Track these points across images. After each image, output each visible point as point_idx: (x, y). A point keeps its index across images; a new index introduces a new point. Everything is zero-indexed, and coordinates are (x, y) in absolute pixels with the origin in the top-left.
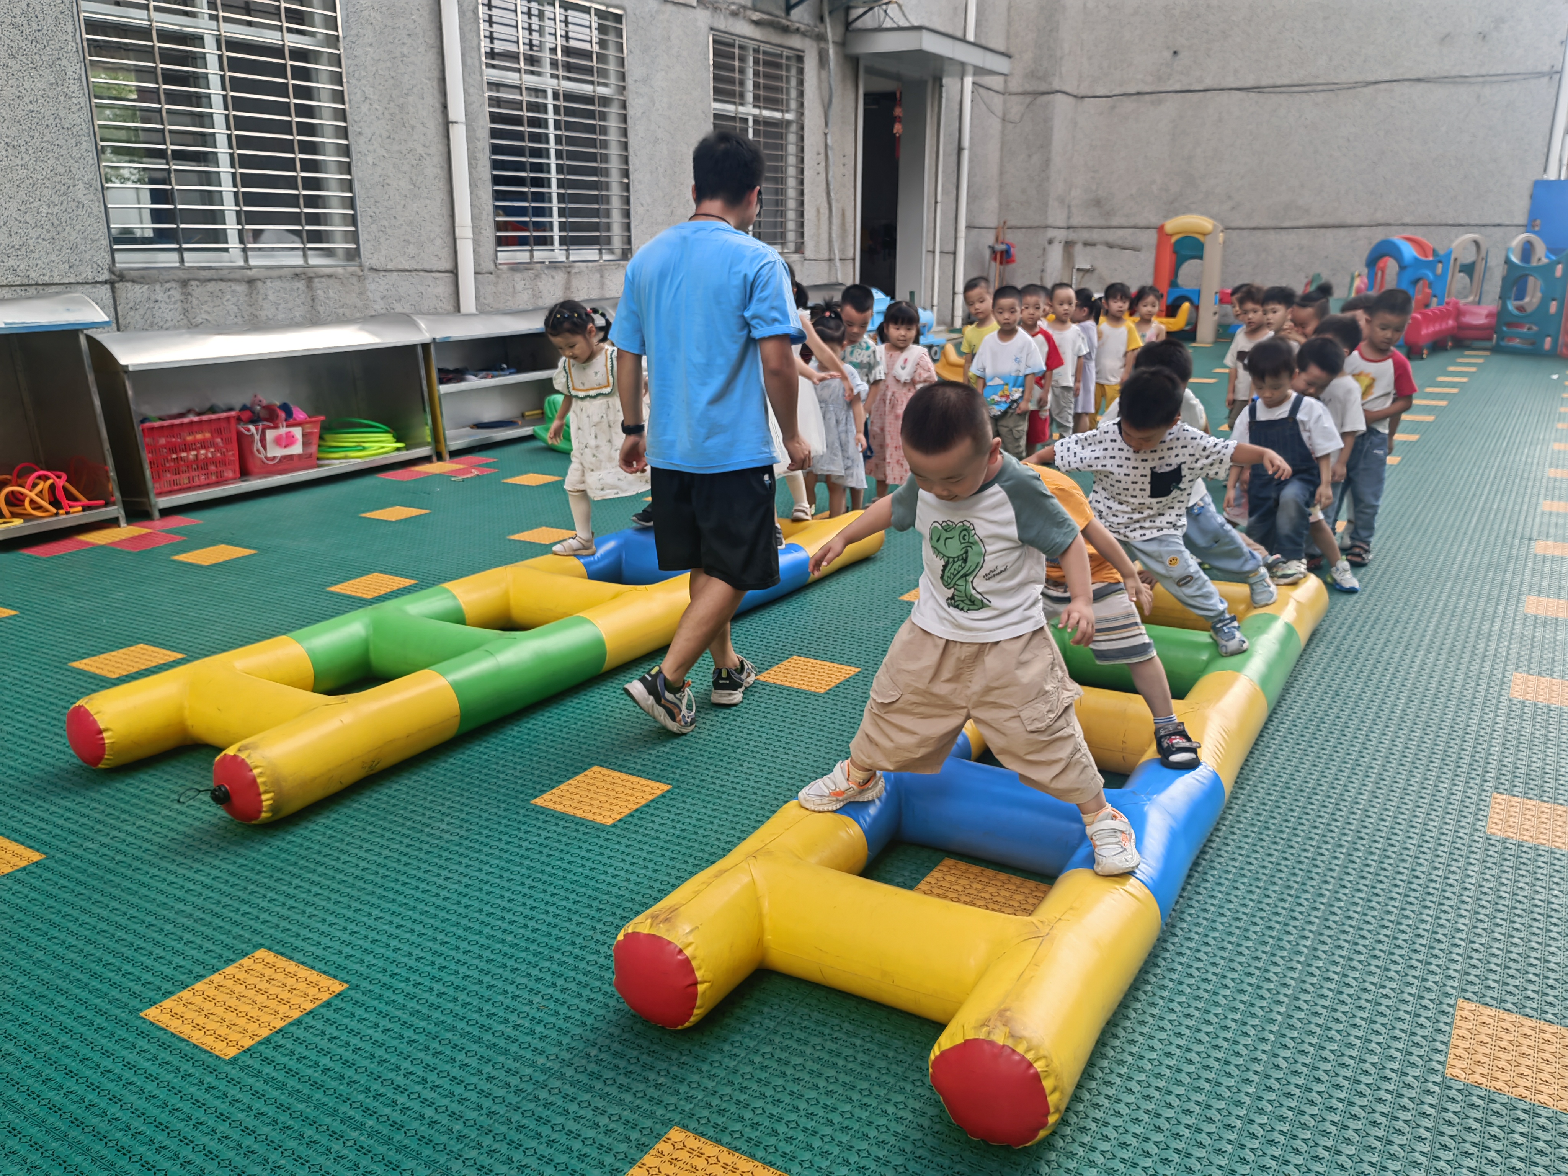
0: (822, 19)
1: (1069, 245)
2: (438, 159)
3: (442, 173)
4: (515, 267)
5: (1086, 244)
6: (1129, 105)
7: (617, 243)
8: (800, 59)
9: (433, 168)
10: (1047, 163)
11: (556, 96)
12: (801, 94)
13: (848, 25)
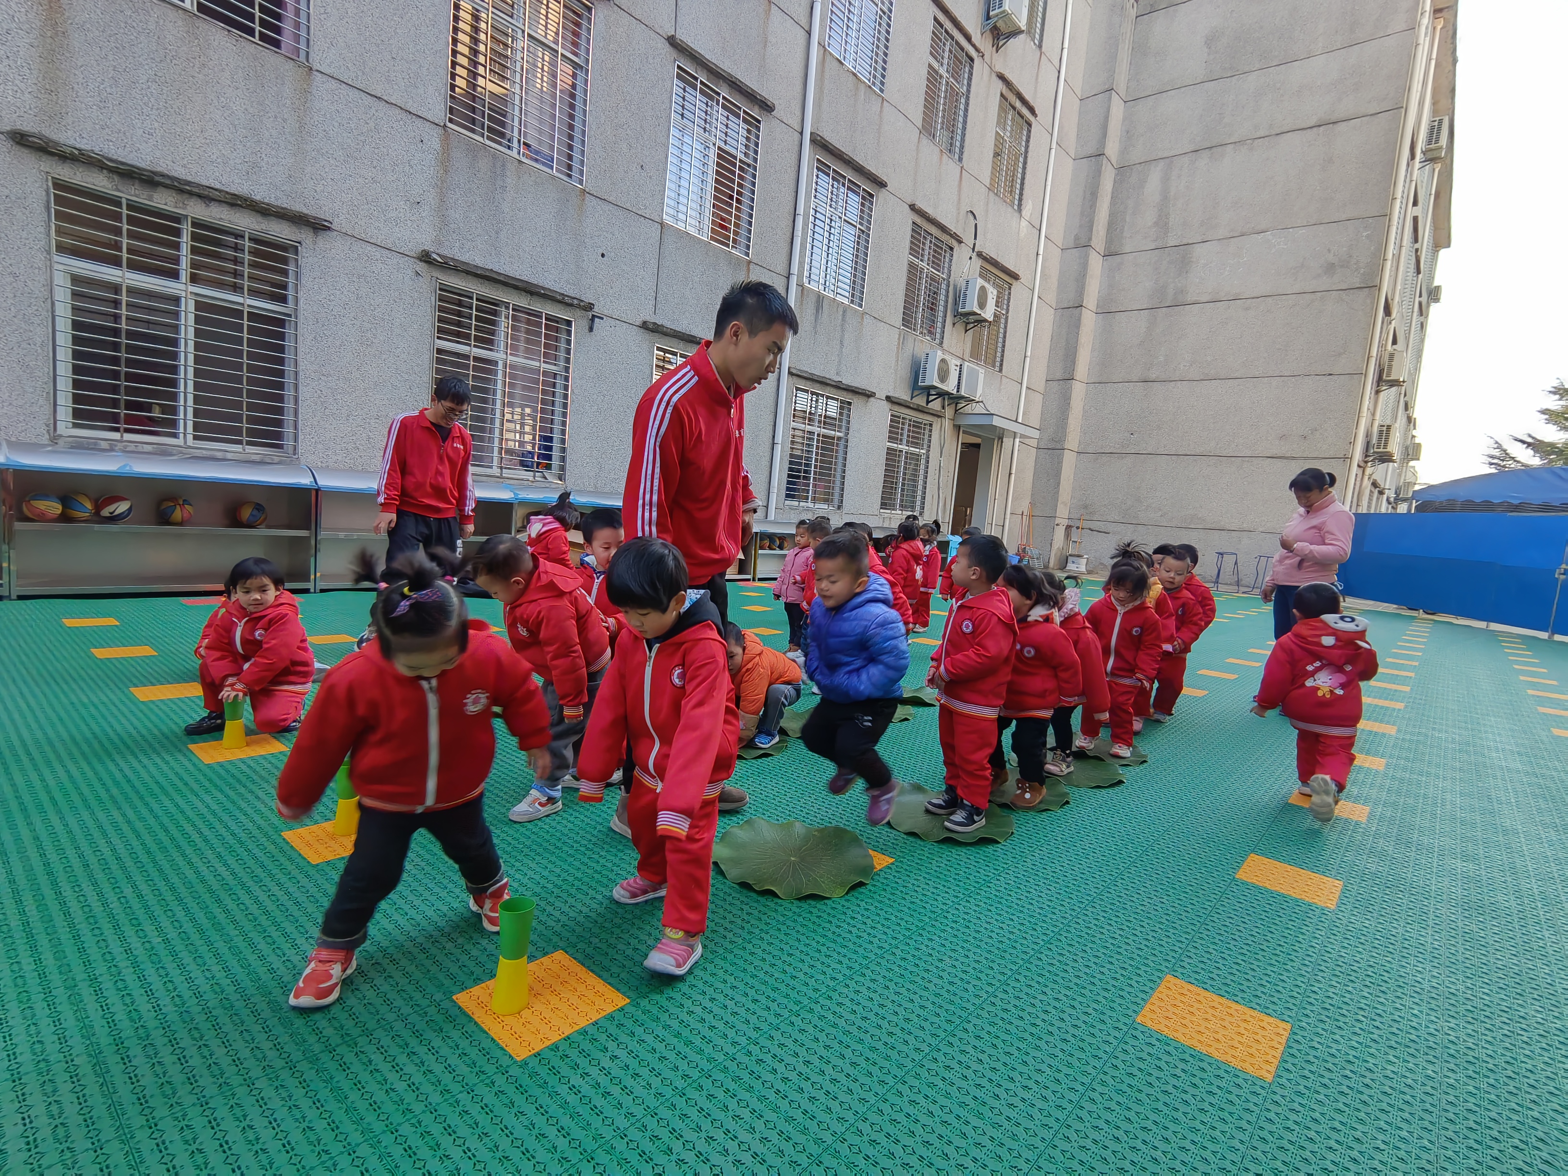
0: (943, 408)
1: (1068, 528)
2: (768, 458)
3: (768, 464)
4: (791, 508)
5: (1078, 528)
6: (1105, 458)
7: (836, 502)
8: (931, 425)
9: (765, 462)
10: (1059, 484)
11: (819, 435)
12: (930, 441)
13: (956, 411)
